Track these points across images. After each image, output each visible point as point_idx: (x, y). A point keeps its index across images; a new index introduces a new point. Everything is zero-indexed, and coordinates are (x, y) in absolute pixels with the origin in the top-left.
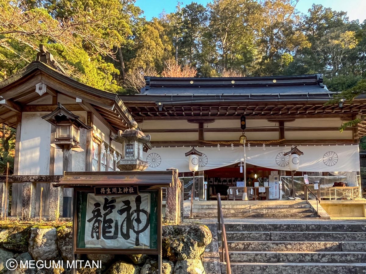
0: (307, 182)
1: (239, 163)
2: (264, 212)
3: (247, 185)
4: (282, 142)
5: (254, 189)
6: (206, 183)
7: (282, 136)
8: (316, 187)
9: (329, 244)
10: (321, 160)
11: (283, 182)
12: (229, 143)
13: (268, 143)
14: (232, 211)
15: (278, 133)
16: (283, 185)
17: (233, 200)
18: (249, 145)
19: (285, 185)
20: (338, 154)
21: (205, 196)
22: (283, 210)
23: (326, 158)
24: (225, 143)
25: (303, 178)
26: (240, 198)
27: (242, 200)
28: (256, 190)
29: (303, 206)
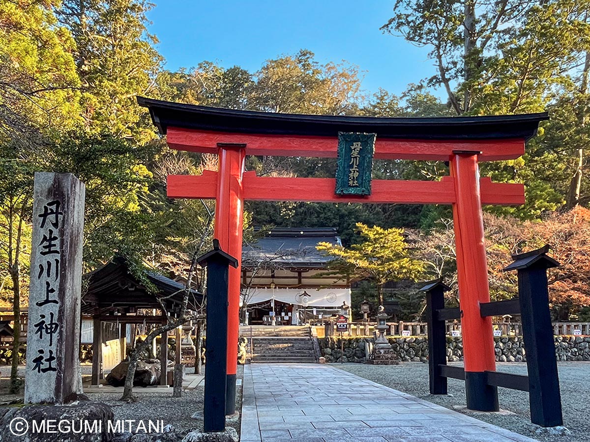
0: (315, 313)
1: (271, 300)
2: (282, 333)
3: (276, 314)
4: (300, 286)
5: (281, 318)
6: (248, 313)
7: (300, 282)
8: (320, 317)
9: (289, 345)
10: (325, 298)
11: (300, 313)
12: (264, 286)
13: (290, 287)
14: (263, 333)
15: (297, 279)
16: (300, 315)
17: (266, 325)
18: (277, 288)
19: (301, 315)
20: (337, 295)
21: (247, 322)
22: (293, 332)
23: (328, 297)
24: (261, 286)
25: (313, 311)
26: (270, 324)
27: (271, 325)
28: (282, 318)
29: (306, 329)
